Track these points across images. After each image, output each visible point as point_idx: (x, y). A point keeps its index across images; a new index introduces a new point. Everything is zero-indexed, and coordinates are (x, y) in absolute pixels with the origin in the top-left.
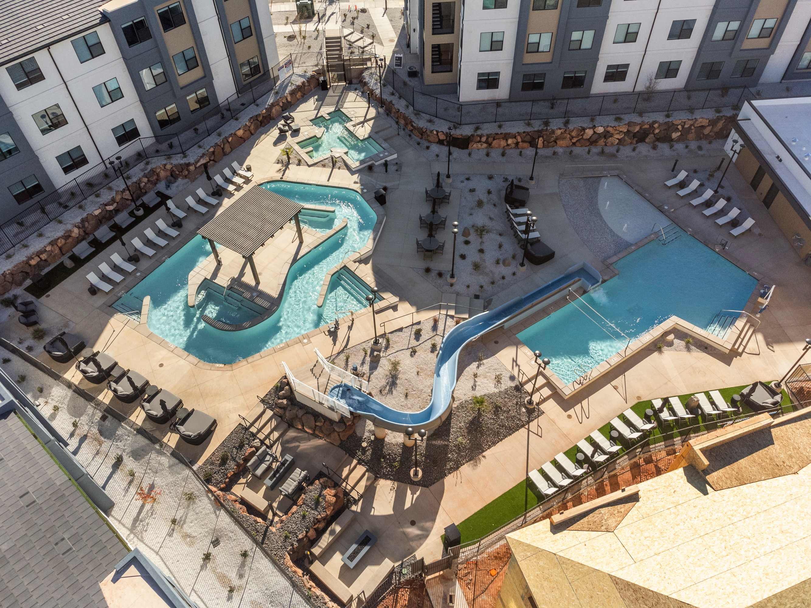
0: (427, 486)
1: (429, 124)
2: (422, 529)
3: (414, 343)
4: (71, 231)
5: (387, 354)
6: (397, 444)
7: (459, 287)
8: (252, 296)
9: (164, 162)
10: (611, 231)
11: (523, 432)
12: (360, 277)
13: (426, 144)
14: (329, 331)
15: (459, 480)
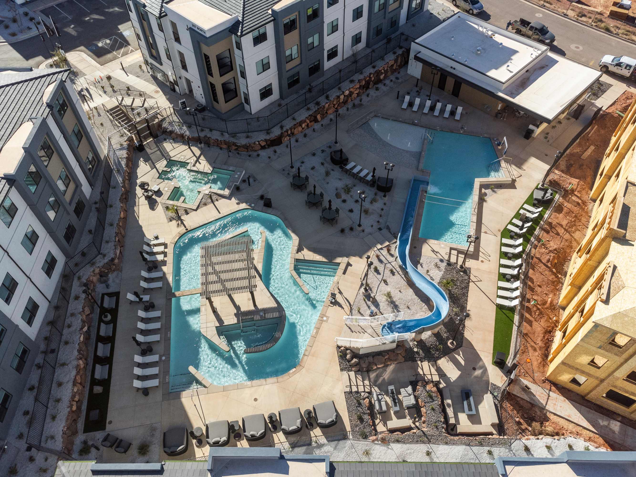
0: (461, 346)
1: (249, 139)
2: (481, 368)
3: (380, 277)
4: (78, 366)
5: (375, 292)
6: (430, 337)
7: (368, 230)
8: (261, 316)
9: (92, 269)
10: (403, 150)
11: (471, 284)
12: (311, 259)
13: (255, 154)
14: (331, 303)
15: (471, 331)
